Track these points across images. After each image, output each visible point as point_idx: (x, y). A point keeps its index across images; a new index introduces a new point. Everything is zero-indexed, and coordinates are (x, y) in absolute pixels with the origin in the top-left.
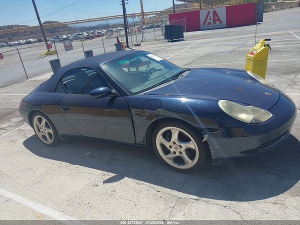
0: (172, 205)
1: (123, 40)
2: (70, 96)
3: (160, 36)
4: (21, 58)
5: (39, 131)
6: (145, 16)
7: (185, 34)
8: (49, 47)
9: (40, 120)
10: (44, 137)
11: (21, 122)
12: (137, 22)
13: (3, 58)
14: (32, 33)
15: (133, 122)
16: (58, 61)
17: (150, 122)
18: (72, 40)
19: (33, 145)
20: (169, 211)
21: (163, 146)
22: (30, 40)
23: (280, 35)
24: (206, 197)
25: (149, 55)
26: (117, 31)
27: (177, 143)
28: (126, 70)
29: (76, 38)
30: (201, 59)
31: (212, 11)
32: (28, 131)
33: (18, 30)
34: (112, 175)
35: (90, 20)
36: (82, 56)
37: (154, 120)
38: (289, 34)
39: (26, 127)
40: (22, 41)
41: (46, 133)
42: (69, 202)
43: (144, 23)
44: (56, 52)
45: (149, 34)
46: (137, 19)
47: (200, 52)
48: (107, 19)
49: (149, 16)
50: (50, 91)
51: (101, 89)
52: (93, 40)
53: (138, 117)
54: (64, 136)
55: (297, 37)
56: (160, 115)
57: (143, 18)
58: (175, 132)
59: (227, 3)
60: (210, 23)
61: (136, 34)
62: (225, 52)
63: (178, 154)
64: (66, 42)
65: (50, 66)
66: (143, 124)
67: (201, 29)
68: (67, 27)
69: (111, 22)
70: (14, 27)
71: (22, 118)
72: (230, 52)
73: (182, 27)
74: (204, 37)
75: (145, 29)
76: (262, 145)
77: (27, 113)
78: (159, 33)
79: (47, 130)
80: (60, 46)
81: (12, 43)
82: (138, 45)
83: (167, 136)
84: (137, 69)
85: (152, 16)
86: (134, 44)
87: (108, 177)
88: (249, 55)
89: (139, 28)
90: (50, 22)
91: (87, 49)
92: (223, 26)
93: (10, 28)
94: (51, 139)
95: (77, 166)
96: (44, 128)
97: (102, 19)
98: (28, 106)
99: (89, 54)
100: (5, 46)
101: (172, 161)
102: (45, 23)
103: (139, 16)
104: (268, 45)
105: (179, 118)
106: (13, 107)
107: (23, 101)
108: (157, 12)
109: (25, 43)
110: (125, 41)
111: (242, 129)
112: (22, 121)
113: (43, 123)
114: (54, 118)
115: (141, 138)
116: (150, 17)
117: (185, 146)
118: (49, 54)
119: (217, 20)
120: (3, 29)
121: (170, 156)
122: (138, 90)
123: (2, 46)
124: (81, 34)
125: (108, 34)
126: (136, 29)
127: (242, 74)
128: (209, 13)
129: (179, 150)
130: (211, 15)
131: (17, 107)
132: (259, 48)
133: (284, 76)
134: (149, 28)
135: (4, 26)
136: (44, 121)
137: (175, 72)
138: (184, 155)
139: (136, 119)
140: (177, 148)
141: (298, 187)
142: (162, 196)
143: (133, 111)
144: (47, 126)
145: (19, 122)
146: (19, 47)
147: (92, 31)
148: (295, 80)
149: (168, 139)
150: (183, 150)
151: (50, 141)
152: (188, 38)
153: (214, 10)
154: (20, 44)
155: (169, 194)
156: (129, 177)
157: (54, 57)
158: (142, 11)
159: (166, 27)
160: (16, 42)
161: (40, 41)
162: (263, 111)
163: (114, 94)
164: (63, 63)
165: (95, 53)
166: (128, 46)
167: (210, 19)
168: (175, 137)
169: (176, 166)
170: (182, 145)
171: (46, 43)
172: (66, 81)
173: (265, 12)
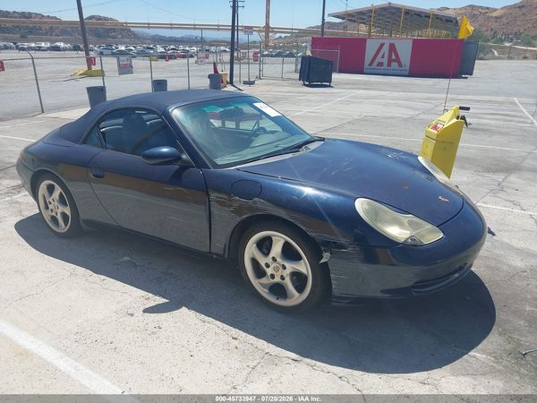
0: (252, 364)
1: (224, 70)
2: (109, 155)
3: (291, 72)
4: (36, 75)
5: (47, 208)
6: (270, 34)
7: (335, 76)
8: (90, 62)
9: (51, 189)
10: (54, 219)
11: (17, 189)
12: (255, 42)
13: (3, 70)
14: (64, 32)
15: (210, 214)
16: (102, 90)
17: (239, 219)
18: (134, 57)
19: (33, 231)
20: (245, 373)
21: (255, 262)
22: (58, 44)
23: (497, 102)
24: (312, 359)
25: (257, 105)
26: (216, 53)
27: (279, 260)
28: (217, 123)
29: (142, 54)
30: (353, 124)
31: (387, 43)
32: (27, 205)
33: (40, 23)
34: (161, 300)
35: (171, 26)
36: (147, 88)
37: (245, 216)
38: (511, 103)
39: (25, 198)
40: (43, 44)
41: (59, 214)
42: (78, 337)
43: (267, 46)
44: (101, 74)
45: (273, 67)
46: (255, 37)
47: (355, 111)
48: (202, 28)
49: (278, 35)
50: (76, 141)
51: (165, 150)
52: (171, 62)
53: (219, 206)
54: (89, 222)
55: (524, 110)
56: (258, 209)
57: (267, 37)
58: (279, 240)
59: (416, 33)
60: (380, 64)
61: (248, 63)
62: (398, 117)
63: (277, 279)
64: (122, 58)
65: (86, 97)
66: (226, 220)
67: (365, 71)
68: (129, 31)
69: (209, 35)
70: (33, 16)
71: (20, 182)
72: (406, 120)
73: (331, 63)
74: (367, 86)
75: (267, 56)
76: (417, 283)
77: (30, 174)
78: (291, 67)
79: (61, 209)
80: (110, 64)
81: (26, 45)
82: (250, 83)
83: (265, 245)
84: (238, 125)
85: (283, 35)
86: (243, 79)
87: (152, 304)
88: (430, 129)
89: (256, 53)
90: (99, 18)
91: (157, 76)
92: (403, 73)
93: (25, 17)
94: (66, 225)
95: (103, 277)
96: (56, 204)
97: (195, 27)
98: (33, 160)
99: (160, 85)
100: (11, 48)
101: (267, 291)
102: (91, 18)
103: (259, 31)
104: (463, 118)
105: (287, 218)
106: (7, 160)
107: (27, 151)
108: (292, 29)
109: (48, 49)
110: (229, 73)
111: (389, 251)
112: (19, 187)
113: (56, 194)
114: (77, 189)
115: (220, 243)
116: (280, 37)
117: (291, 266)
118: (89, 74)
119: (394, 61)
120: (11, 17)
121: (264, 280)
122: (227, 161)
123: (6, 48)
124: (152, 49)
125: (201, 55)
126: (251, 54)
127: (409, 159)
128: (382, 45)
129: (280, 273)
130: (386, 49)
131: (15, 161)
132: (447, 120)
133: (486, 174)
134: (275, 56)
135: (14, 12)
136: (58, 191)
137: (298, 140)
138: (288, 283)
139: (216, 210)
140: (279, 268)
141: (467, 361)
142: (240, 346)
143: (214, 196)
144: (62, 200)
145: (14, 188)
146: (35, 54)
147: (173, 46)
148: (503, 184)
149: (266, 251)
150: (287, 273)
151: (63, 228)
152: (340, 84)
153: (392, 41)
154: (40, 49)
155: (252, 344)
156: (189, 308)
157: (96, 82)
158: (267, 24)
159: (304, 58)
160: (33, 45)
161: (76, 48)
162: (429, 226)
163: (185, 161)
164: (111, 95)
165: (171, 86)
166: (231, 83)
167: (383, 57)
168: (277, 249)
169: (272, 299)
170: (287, 265)
171: (87, 54)
172: (106, 127)
173: (480, 59)
